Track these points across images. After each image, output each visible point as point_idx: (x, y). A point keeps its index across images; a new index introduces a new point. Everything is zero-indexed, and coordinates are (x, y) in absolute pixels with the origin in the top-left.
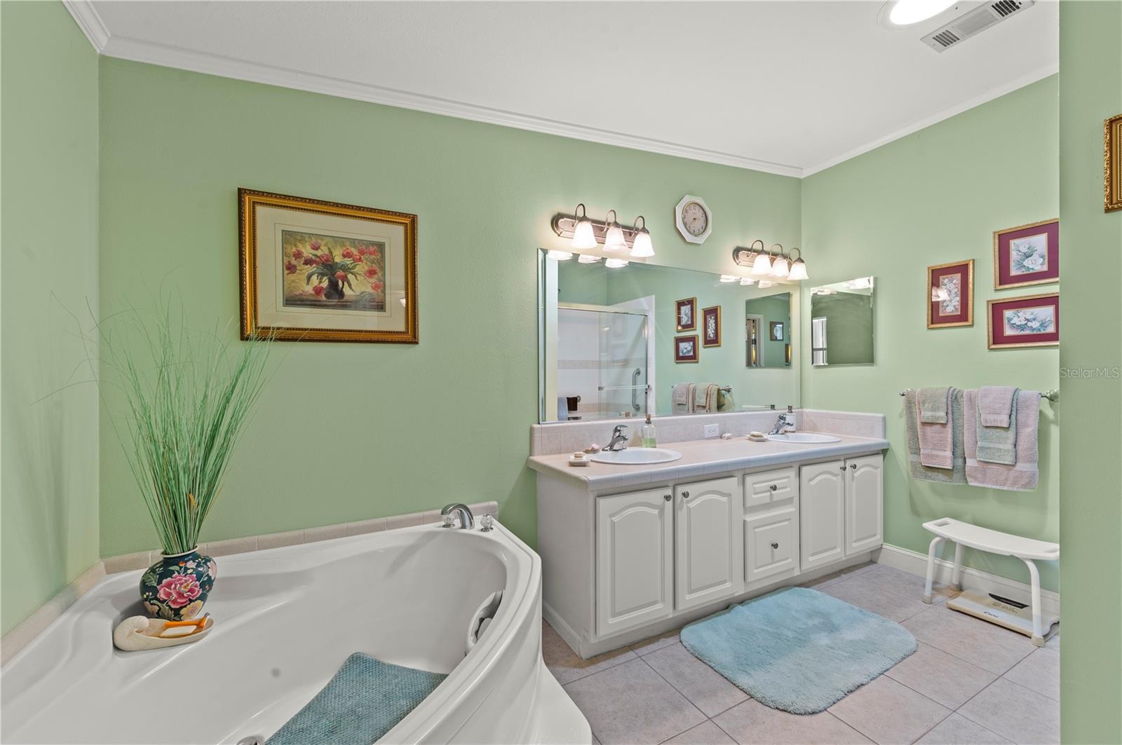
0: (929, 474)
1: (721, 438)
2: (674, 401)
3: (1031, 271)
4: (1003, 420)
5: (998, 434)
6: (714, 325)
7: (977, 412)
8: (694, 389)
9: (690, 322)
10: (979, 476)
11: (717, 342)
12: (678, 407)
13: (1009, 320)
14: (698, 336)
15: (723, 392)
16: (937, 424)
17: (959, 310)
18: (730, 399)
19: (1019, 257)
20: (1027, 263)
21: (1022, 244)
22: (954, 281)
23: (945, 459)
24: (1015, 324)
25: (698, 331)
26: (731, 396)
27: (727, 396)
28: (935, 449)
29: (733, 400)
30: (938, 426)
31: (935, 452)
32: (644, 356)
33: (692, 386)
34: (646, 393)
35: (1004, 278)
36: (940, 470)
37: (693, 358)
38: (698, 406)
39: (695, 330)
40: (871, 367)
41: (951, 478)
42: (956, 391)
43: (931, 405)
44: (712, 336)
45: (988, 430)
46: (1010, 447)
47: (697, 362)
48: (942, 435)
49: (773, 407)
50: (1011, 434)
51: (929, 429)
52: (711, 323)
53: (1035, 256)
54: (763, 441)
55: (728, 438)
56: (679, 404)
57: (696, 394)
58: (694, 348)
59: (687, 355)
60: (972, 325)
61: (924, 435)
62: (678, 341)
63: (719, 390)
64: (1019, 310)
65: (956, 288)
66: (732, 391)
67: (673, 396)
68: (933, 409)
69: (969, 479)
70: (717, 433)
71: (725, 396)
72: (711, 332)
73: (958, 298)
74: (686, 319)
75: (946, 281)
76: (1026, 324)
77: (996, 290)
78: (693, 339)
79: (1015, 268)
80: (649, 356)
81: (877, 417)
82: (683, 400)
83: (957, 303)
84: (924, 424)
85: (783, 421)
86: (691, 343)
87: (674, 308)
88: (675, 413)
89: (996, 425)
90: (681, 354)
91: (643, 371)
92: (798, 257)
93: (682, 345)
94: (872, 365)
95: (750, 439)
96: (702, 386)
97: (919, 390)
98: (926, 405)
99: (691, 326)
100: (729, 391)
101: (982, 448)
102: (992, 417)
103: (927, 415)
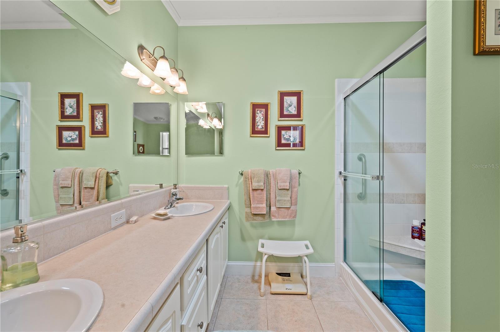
0: (255, 218)
1: (128, 222)
2: (56, 184)
3: (291, 113)
4: (287, 185)
5: (284, 193)
6: (101, 119)
7: (277, 182)
8: (81, 174)
9: (75, 114)
10: (277, 215)
11: (105, 134)
12: (61, 190)
13: (284, 135)
14: (84, 127)
15: (111, 175)
16: (259, 189)
17: (264, 128)
18: (118, 180)
19: (287, 105)
20: (290, 109)
21: (288, 99)
22: (262, 113)
23: (262, 208)
24: (285, 138)
25: (86, 122)
26: (119, 178)
27: (115, 178)
28: (258, 204)
29: (120, 181)
30: (260, 191)
31: (258, 205)
32: (15, 141)
33: (78, 171)
34: (18, 177)
35: (282, 115)
36: (260, 215)
37: (80, 145)
38: (86, 188)
39: (82, 121)
40: (222, 157)
41: (264, 218)
42: (267, 171)
43: (257, 179)
44: (99, 128)
45: (280, 191)
46: (289, 198)
47: (84, 149)
48: (261, 195)
49: (161, 186)
50: (289, 192)
51: (255, 192)
52: (99, 117)
53: (293, 107)
54: (169, 218)
55: (136, 222)
56: (62, 187)
57: (84, 177)
58: (80, 137)
59: (72, 142)
60: (269, 137)
61: (253, 196)
62: (61, 129)
63: (108, 173)
64: (287, 131)
65: (263, 116)
66: (120, 173)
67: (55, 180)
68: (258, 182)
69: (272, 217)
70: (124, 220)
71: (113, 178)
72: (99, 125)
73: (263, 122)
74: (71, 110)
75: (258, 112)
76: (289, 138)
77: (279, 120)
78: (79, 129)
79: (286, 111)
80: (22, 140)
81: (225, 187)
82: (68, 183)
83: (263, 125)
84: (254, 190)
85: (175, 197)
86: (77, 133)
87: (56, 100)
88: (61, 213)
89: (284, 188)
90: (64, 142)
91: (13, 155)
92: (182, 76)
93: (65, 134)
94: (222, 156)
95: (155, 218)
96: (89, 170)
97: (250, 171)
98: (255, 179)
99: (77, 117)
100: (116, 174)
101: (279, 200)
102: (282, 184)
103: (255, 185)
